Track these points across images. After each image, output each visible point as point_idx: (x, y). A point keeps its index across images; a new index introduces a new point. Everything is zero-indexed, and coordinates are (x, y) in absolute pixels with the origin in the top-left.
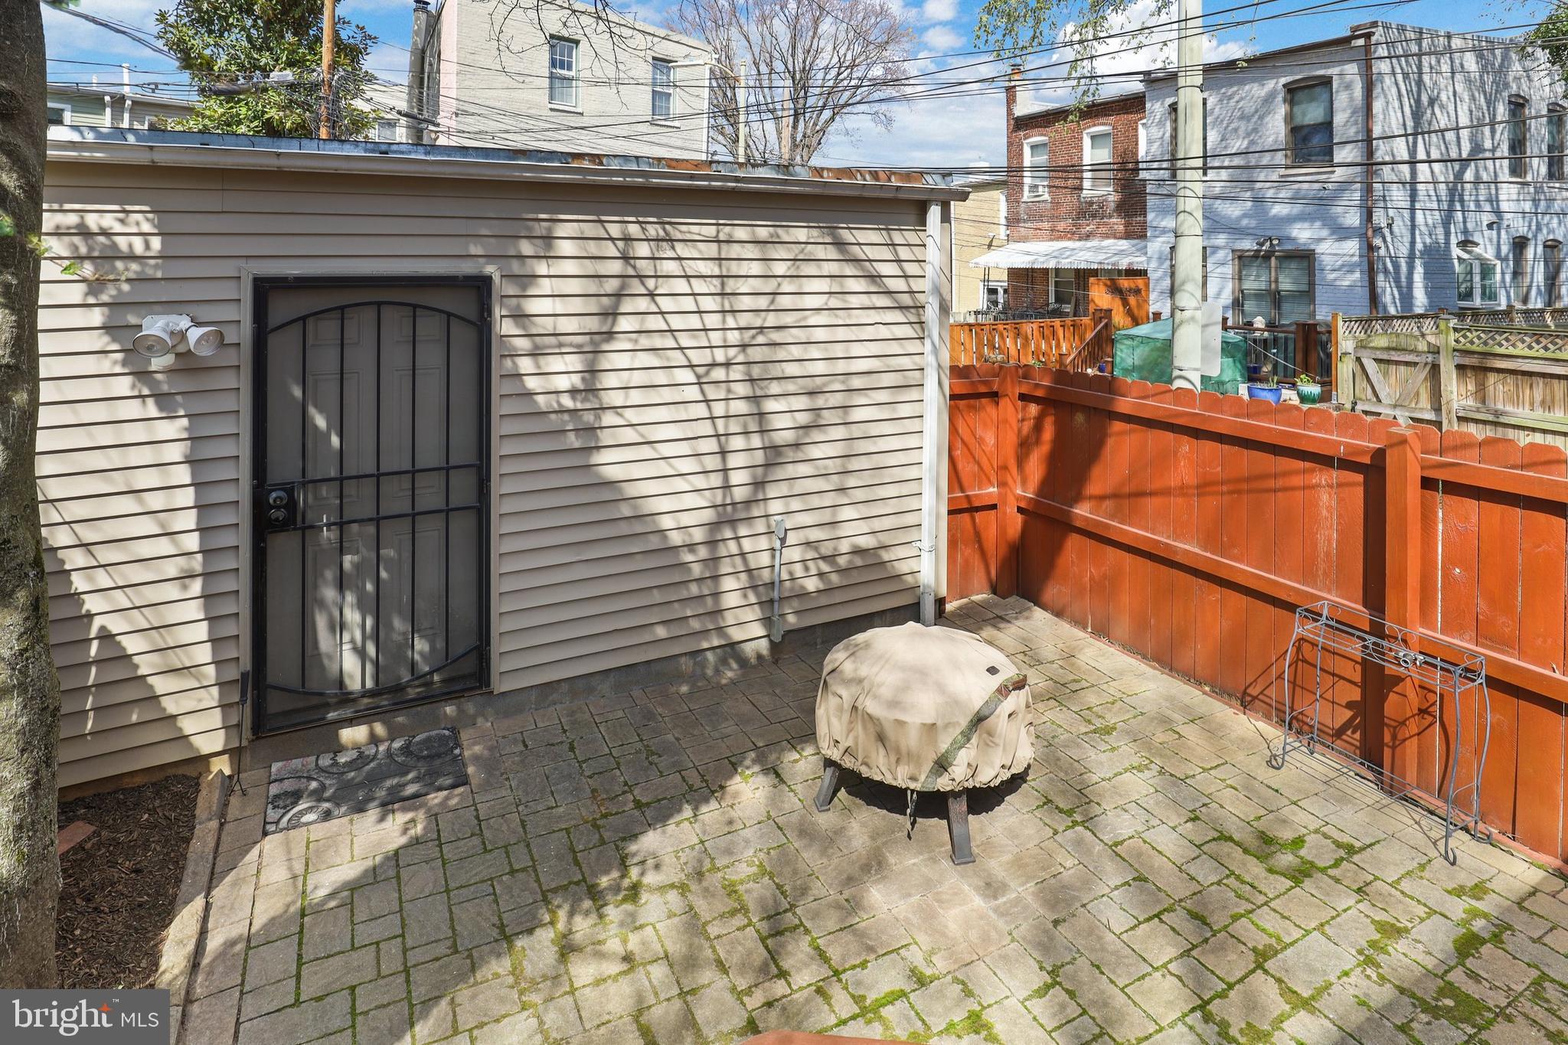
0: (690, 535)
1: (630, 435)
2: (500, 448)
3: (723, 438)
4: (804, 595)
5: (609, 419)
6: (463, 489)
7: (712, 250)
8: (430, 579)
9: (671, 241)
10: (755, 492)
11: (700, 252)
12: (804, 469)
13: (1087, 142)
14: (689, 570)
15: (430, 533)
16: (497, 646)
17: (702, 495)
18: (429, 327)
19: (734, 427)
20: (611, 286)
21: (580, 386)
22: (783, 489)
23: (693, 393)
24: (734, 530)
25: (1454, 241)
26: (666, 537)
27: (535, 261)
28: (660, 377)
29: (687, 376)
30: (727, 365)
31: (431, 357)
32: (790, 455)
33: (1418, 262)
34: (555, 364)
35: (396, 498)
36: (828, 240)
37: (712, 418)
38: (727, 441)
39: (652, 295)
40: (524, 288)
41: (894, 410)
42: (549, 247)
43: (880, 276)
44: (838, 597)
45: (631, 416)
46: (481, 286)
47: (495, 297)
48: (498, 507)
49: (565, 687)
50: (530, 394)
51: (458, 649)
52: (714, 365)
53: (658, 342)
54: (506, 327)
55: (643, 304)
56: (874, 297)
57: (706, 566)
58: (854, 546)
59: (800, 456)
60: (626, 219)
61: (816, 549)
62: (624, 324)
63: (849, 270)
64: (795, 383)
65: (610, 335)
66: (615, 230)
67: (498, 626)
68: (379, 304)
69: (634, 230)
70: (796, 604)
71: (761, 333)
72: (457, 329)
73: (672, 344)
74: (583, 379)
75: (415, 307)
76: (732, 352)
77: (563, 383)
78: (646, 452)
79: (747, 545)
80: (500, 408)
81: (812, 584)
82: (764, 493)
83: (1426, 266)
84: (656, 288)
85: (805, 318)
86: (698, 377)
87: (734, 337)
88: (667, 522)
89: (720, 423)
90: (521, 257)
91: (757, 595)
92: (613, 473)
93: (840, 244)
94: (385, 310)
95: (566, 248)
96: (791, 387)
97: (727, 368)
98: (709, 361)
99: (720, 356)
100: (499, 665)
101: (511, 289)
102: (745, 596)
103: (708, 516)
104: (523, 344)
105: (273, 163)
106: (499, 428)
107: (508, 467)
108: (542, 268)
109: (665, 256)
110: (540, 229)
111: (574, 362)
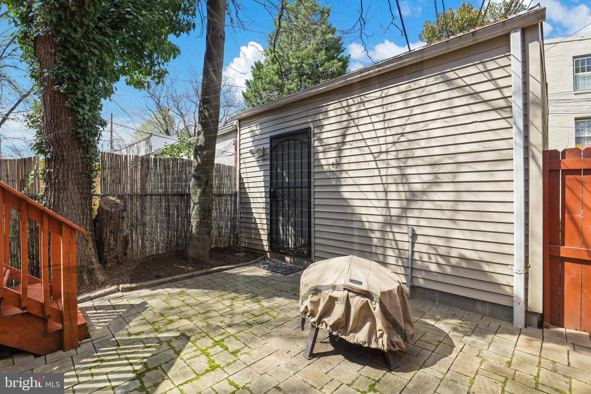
0: (372, 226)
1: (350, 181)
2: (313, 183)
3: (386, 185)
4: (428, 271)
5: (344, 175)
6: (305, 194)
7: (379, 102)
9: (363, 102)
10: (403, 212)
11: (375, 104)
12: (427, 205)
14: (372, 241)
17: (377, 210)
19: (390, 180)
20: (345, 124)
21: (335, 163)
22: (416, 213)
23: (373, 165)
24: (391, 228)
26: (363, 224)
27: (323, 120)
28: (361, 158)
29: (371, 158)
30: (387, 152)
32: (419, 196)
34: (329, 155)
36: (440, 80)
37: (381, 176)
38: (387, 187)
39: (357, 126)
40: (321, 130)
41: (492, 176)
42: (327, 115)
43: (477, 93)
44: (450, 280)
45: (351, 174)
46: (308, 131)
47: (312, 134)
48: (313, 202)
50: (322, 166)
52: (381, 152)
53: (359, 144)
54: (316, 143)
55: (354, 130)
56: (472, 106)
57: (379, 241)
58: (460, 254)
59: (425, 198)
60: (348, 98)
61: (435, 249)
62: (348, 138)
63: (455, 93)
64: (422, 160)
65: (343, 143)
68: (288, 140)
69: (351, 102)
70: (423, 274)
71: (403, 136)
72: (303, 144)
73: (364, 145)
74: (336, 160)
75: (295, 140)
76: (389, 146)
77: (331, 161)
78: (356, 188)
79: (398, 237)
81: (433, 268)
82: (406, 214)
84: (358, 123)
85: (427, 125)
86: (375, 158)
87: (390, 139)
88: (364, 218)
89: (384, 178)
90: (320, 120)
91: (403, 262)
92: (346, 195)
93: (448, 81)
95: (331, 114)
96: (419, 162)
97: (387, 154)
98: (378, 151)
99: (384, 148)
101: (316, 131)
102: (397, 261)
103: (381, 219)
104: (320, 149)
106: (314, 176)
107: (316, 190)
108: (325, 122)
109: (361, 109)
110: (324, 109)
111: (334, 154)
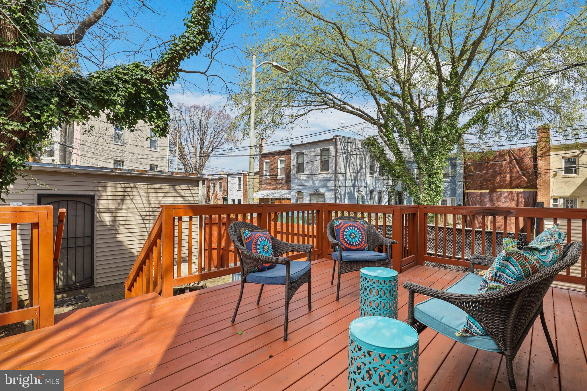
1: (126, 231)
2: (96, 233)
5: (121, 227)
6: (88, 241)
7: (146, 190)
8: (80, 261)
9: (137, 188)
11: (143, 190)
13: (279, 162)
15: (80, 251)
16: (96, 277)
18: (80, 206)
20: (121, 197)
23: (141, 222)
25: (355, 190)
26: (133, 254)
27: (102, 192)
29: (140, 218)
30: (150, 216)
31: (80, 213)
33: (346, 196)
34: (107, 215)
35: (72, 243)
36: (172, 188)
37: (146, 227)
39: (132, 200)
40: (100, 197)
42: (105, 189)
43: (187, 197)
45: (127, 227)
46: (92, 197)
47: (95, 200)
48: (96, 246)
49: (112, 286)
50: (103, 221)
51: (86, 277)
52: (146, 216)
53: (132, 210)
55: (129, 202)
62: (124, 206)
63: (176, 195)
65: (121, 208)
66: (123, 185)
67: (96, 272)
68: (68, 201)
69: (127, 185)
72: (86, 206)
73: (136, 211)
75: (76, 201)
76: (151, 213)
77: (109, 219)
78: (130, 235)
80: (96, 224)
83: (349, 197)
84: (133, 198)
86: (143, 218)
87: (151, 210)
88: (133, 250)
89: (148, 229)
90: (99, 191)
92: (121, 239)
93: (175, 189)
94: (69, 202)
95: (109, 189)
99: (148, 214)
100: (96, 281)
101: (98, 198)
105: (43, 169)
106: (96, 229)
107: (98, 237)
108: (104, 194)
109: (135, 191)
110: (104, 185)
